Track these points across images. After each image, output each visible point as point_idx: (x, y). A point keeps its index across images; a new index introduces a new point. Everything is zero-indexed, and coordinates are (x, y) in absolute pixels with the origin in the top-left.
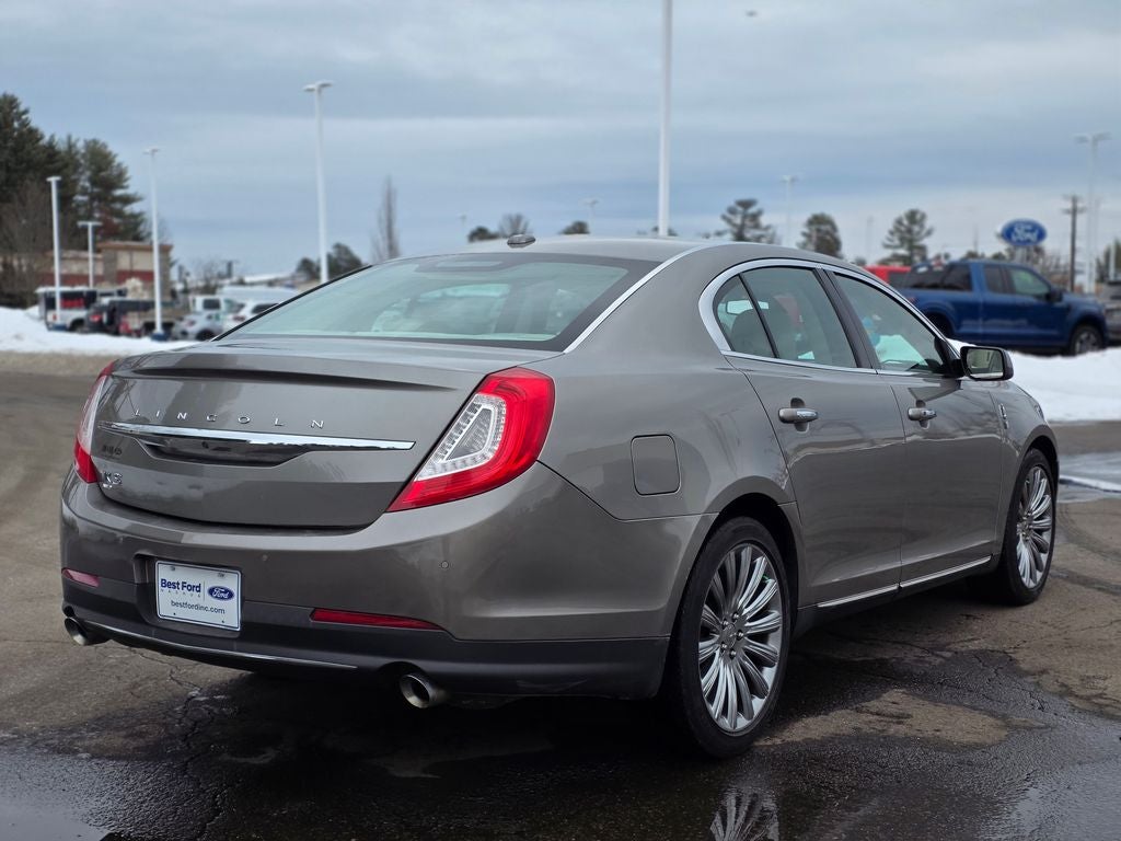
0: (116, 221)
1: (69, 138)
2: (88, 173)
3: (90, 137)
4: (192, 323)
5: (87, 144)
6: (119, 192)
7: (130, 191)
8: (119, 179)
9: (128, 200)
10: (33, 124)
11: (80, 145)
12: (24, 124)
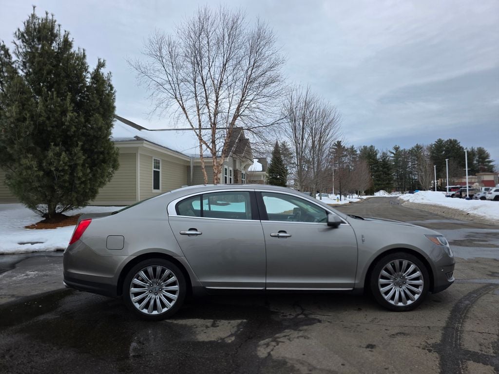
0: (486, 167)
1: (472, 148)
2: (478, 156)
3: (479, 147)
4: (479, 195)
5: (478, 148)
6: (487, 160)
7: (490, 159)
8: (487, 156)
9: (490, 162)
10: (461, 146)
11: (476, 149)
12: (459, 146)
